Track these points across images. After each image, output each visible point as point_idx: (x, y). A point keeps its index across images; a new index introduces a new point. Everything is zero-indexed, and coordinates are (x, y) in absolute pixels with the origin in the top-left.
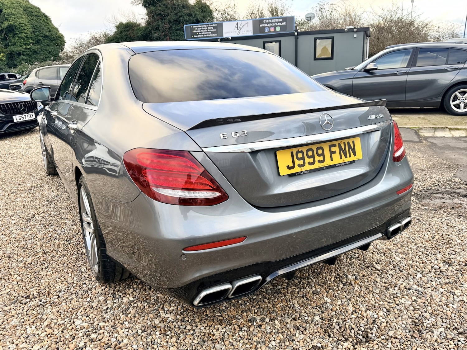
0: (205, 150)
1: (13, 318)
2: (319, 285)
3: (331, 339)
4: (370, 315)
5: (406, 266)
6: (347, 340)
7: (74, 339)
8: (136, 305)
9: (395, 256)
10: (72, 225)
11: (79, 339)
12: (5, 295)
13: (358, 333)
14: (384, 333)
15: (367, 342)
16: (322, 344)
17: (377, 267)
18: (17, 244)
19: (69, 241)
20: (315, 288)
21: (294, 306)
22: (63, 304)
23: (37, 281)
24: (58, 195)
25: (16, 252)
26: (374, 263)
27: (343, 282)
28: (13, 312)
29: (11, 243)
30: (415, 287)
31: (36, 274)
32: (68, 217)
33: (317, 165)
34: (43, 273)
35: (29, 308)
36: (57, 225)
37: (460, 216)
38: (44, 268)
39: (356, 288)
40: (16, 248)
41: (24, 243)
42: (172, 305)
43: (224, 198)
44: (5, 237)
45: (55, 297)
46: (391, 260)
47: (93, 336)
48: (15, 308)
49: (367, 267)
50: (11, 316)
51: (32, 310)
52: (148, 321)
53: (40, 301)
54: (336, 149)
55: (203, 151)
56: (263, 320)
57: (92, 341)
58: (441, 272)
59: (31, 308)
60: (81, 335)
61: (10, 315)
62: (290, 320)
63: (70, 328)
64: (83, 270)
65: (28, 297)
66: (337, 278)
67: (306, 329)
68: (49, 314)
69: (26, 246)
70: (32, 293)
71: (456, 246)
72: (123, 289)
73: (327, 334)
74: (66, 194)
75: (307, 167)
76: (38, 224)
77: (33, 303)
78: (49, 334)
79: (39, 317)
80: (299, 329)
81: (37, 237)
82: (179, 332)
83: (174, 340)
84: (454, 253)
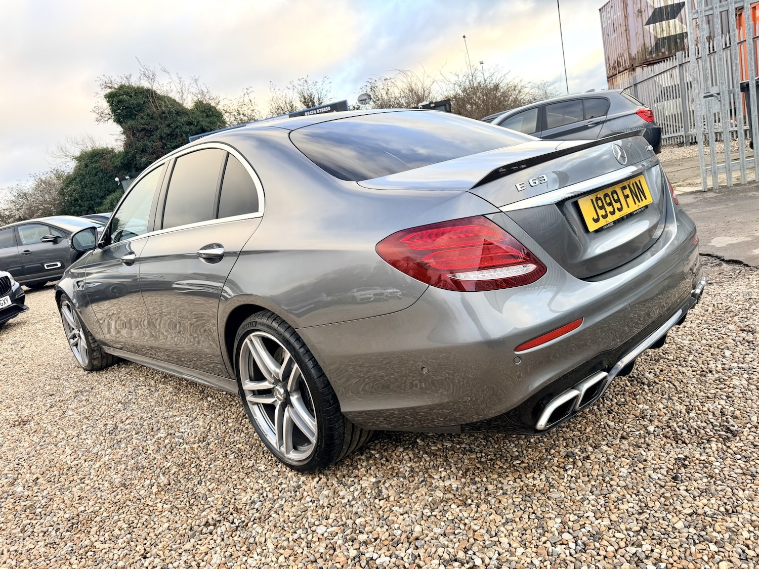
0: (504, 209)
1: (209, 555)
2: (618, 394)
3: (690, 445)
4: (712, 407)
5: (703, 347)
6: (709, 441)
7: (335, 550)
8: (387, 485)
9: (679, 340)
10: (192, 421)
11: (343, 548)
12: (165, 532)
13: (716, 430)
14: (746, 421)
15: (735, 436)
16: (685, 454)
17: (669, 358)
18: (123, 467)
19: (204, 441)
20: (616, 398)
21: (608, 425)
22: (274, 515)
23: (203, 502)
24: (130, 392)
25: (130, 477)
26: (661, 354)
27: (646, 383)
28: (203, 549)
29: (111, 468)
30: (735, 365)
31: (190, 494)
32: (175, 414)
33: (618, 215)
34: (201, 490)
35: (222, 536)
36: (166, 427)
37: (710, 283)
38: (196, 483)
39: (667, 386)
40: (126, 471)
41: (133, 461)
42: (440, 470)
43: (541, 271)
44: (93, 462)
45: (251, 512)
46: (678, 346)
47: (362, 537)
48: (200, 542)
49: (657, 361)
50: (204, 554)
51: (231, 538)
52: (427, 497)
53: (233, 523)
54: (627, 192)
55: (502, 212)
56: (583, 450)
57: (366, 543)
58: (749, 343)
59: (226, 536)
60: (340, 542)
61: (201, 554)
62: (618, 440)
63: (315, 539)
64: (262, 468)
65: (207, 524)
66: (633, 381)
67: (648, 445)
68: (264, 533)
69: (140, 465)
70: (209, 517)
71: (741, 312)
72: (348, 471)
73: (680, 442)
74: (143, 387)
75: (611, 218)
76: (134, 433)
77: (223, 529)
78: (290, 556)
79: (252, 542)
80: (640, 447)
81: (147, 450)
82: (483, 496)
83: (484, 507)
84: (746, 320)
